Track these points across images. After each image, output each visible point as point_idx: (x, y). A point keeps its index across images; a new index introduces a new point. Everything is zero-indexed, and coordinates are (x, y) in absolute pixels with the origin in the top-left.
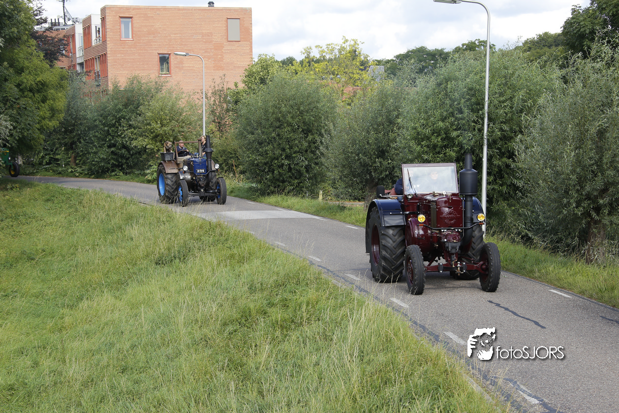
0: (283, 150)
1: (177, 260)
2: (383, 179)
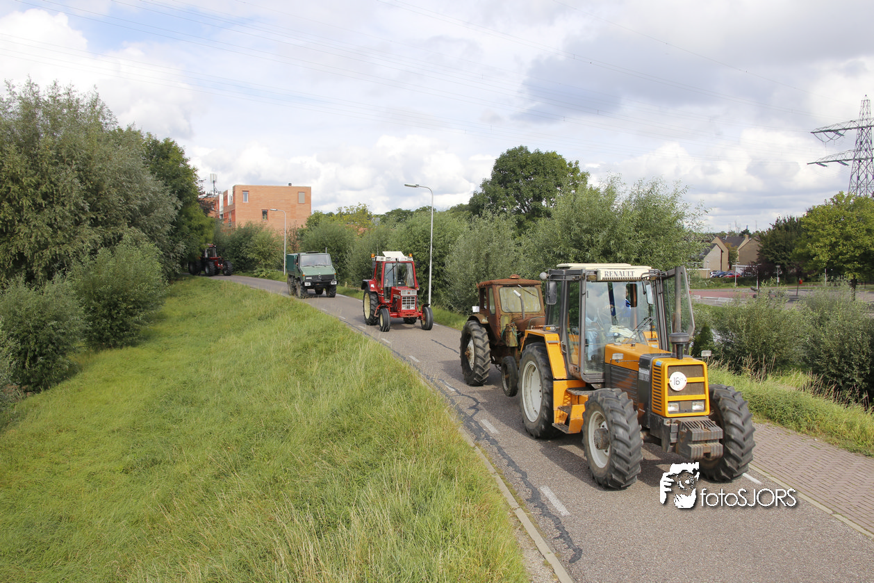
1: (270, 318)
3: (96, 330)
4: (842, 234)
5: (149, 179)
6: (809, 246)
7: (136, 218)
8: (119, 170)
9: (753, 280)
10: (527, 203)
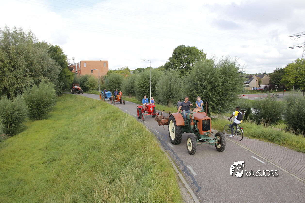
1: (94, 108)
2: (132, 92)
3: (32, 114)
4: (299, 73)
5: (50, 59)
6: (287, 78)
7: (46, 74)
8: (40, 57)
9: (267, 90)
10: (185, 65)
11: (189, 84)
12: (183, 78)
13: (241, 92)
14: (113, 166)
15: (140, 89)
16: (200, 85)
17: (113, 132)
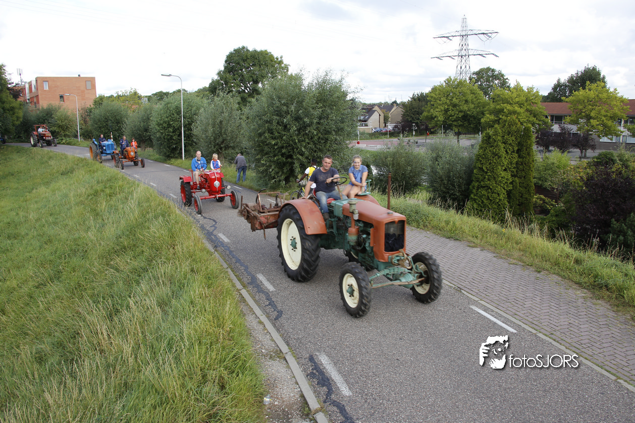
0: (109, 130)
1: (69, 173)
2: (147, 140)
4: (451, 103)
6: (432, 111)
9: (399, 133)
10: (249, 85)
11: (257, 122)
12: (246, 110)
13: (352, 135)
14: (113, 284)
15: (162, 133)
16: (278, 123)
17: (110, 220)
